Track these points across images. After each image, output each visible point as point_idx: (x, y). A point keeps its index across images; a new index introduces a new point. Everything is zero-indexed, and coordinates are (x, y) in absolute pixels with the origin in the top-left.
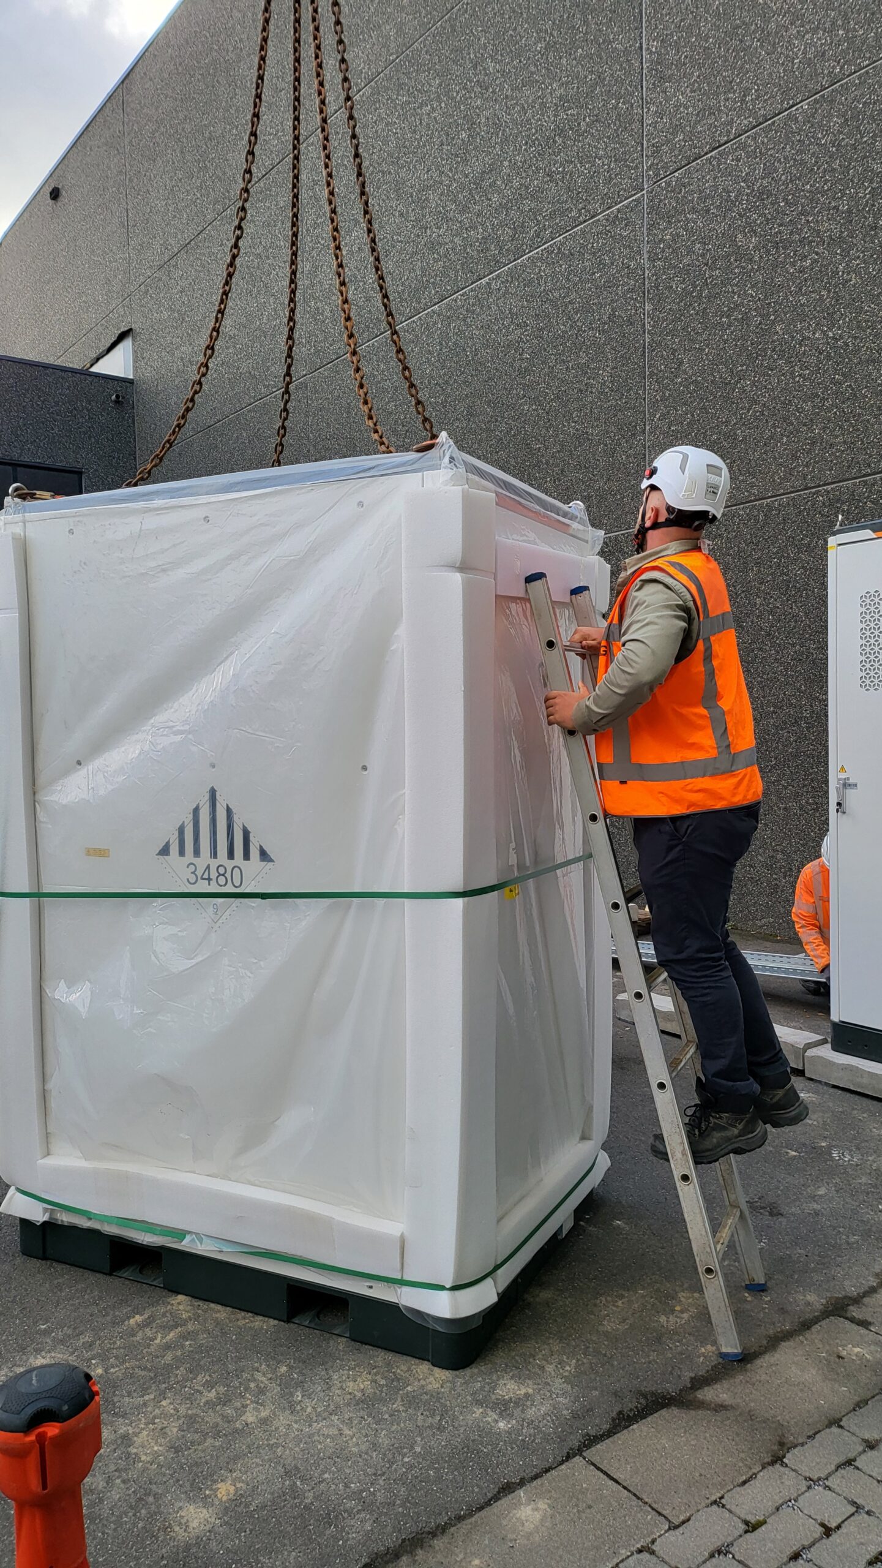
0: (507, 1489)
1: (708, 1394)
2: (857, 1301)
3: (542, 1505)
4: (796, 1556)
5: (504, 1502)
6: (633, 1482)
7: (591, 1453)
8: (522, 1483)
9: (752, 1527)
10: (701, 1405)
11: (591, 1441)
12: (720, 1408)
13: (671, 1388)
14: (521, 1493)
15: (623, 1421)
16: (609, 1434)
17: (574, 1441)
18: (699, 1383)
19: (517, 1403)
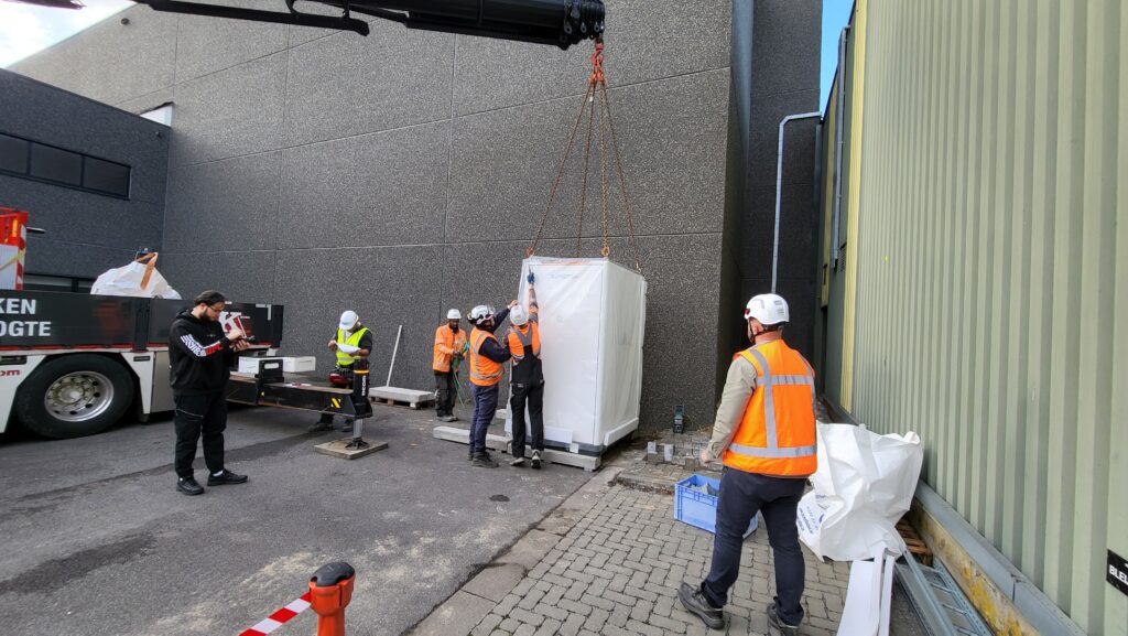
0: (436, 606)
1: (499, 561)
2: (539, 523)
3: (451, 608)
4: (538, 602)
5: (437, 611)
6: (482, 594)
7: (465, 587)
8: (441, 603)
9: (523, 597)
10: (498, 565)
11: (462, 585)
12: (504, 564)
13: (485, 561)
14: (442, 607)
15: (471, 576)
16: (468, 581)
17: (457, 586)
18: (494, 558)
19: (432, 578)
